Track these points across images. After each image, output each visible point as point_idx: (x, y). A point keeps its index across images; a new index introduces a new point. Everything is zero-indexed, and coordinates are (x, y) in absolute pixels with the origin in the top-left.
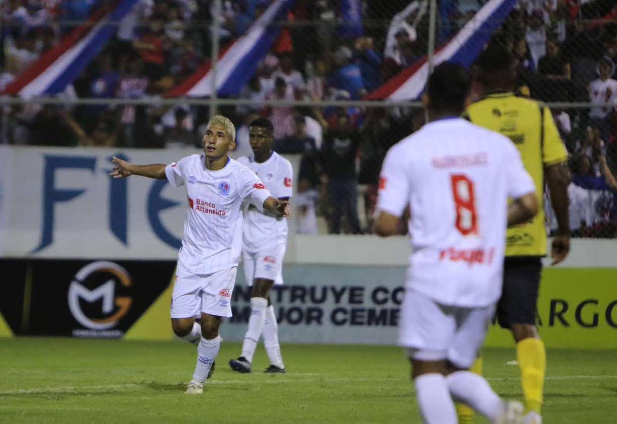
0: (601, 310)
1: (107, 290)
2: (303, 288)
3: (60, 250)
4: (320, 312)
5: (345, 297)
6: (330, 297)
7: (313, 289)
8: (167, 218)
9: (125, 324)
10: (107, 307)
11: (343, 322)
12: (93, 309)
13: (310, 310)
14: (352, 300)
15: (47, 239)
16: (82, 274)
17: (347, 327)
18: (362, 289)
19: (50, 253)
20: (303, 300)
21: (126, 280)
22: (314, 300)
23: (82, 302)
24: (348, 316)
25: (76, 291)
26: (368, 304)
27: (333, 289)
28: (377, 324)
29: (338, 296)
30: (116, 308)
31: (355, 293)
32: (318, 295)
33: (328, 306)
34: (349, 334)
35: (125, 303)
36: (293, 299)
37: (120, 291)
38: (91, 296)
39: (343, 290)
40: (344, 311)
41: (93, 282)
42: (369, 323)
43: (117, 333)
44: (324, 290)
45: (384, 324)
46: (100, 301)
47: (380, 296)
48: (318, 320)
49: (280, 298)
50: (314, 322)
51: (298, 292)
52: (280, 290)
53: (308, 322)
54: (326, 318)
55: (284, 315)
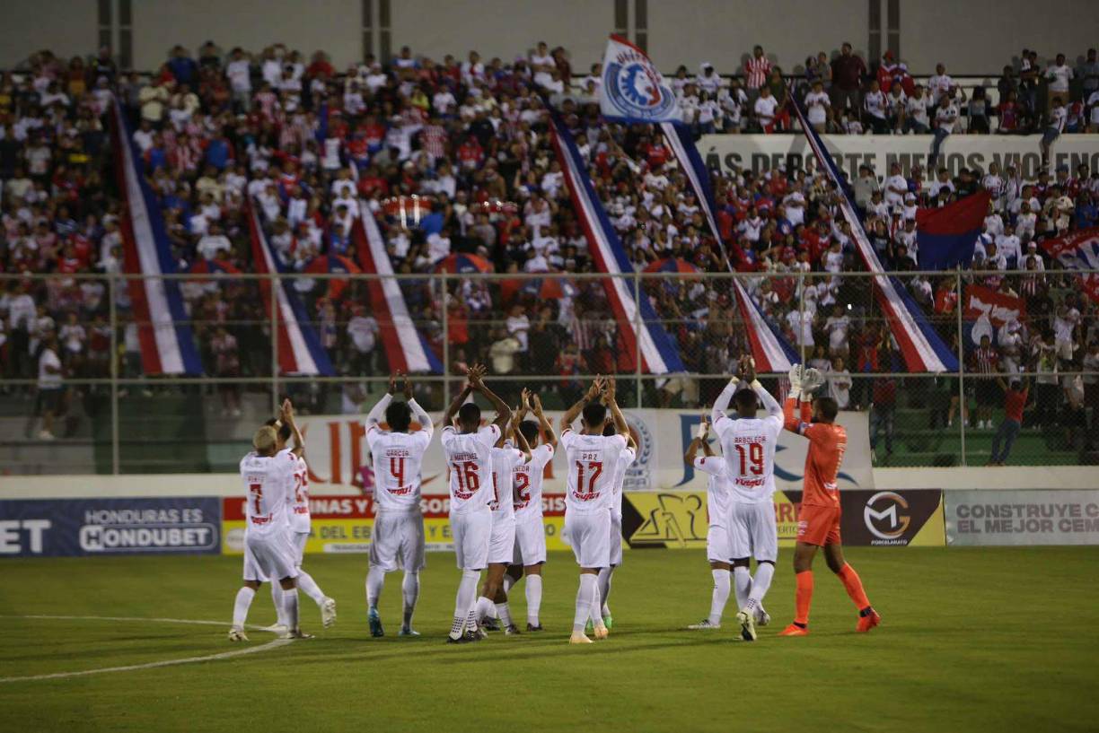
1: (892, 511)
2: (1036, 507)
4: (1051, 523)
5: (1067, 511)
6: (1056, 512)
7: (1043, 507)
9: (908, 535)
10: (894, 523)
11: (1068, 530)
12: (883, 525)
13: (1043, 522)
14: (1072, 514)
16: (871, 502)
18: (1078, 506)
20: (1037, 515)
21: (905, 505)
22: (1044, 514)
23: (872, 519)
24: (1072, 525)
25: (868, 512)
26: (1085, 516)
27: (1057, 506)
29: (1062, 512)
30: (899, 525)
31: (1074, 509)
32: (1047, 511)
33: (1056, 519)
35: (906, 520)
36: (1029, 515)
37: (900, 512)
38: (880, 516)
39: (1065, 506)
40: (1068, 522)
41: (881, 505)
42: (1087, 529)
44: (1051, 507)
46: (888, 518)
47: (1093, 510)
48: (1050, 528)
49: (1020, 514)
50: (1047, 531)
51: (1034, 509)
52: (1019, 508)
53: (1043, 531)
54: (1055, 527)
55: (1024, 527)
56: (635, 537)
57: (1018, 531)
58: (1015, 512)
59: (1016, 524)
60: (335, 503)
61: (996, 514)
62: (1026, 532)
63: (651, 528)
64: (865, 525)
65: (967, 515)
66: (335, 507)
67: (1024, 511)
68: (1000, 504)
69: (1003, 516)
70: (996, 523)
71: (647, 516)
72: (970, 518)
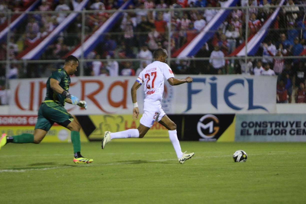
1: (211, 125)
2: (280, 123)
3: (194, 111)
4: (286, 131)
5: (294, 126)
6: (289, 125)
7: (283, 123)
8: (231, 99)
9: (217, 136)
10: (211, 130)
11: (294, 134)
12: (206, 131)
13: (282, 130)
14: (297, 126)
15: (189, 107)
17: (295, 135)
18: (300, 122)
19: (190, 112)
20: (280, 126)
22: (283, 126)
23: (202, 129)
24: (296, 132)
25: (200, 125)
26: (303, 127)
27: (290, 123)
29: (292, 125)
30: (214, 131)
31: (298, 124)
32: (285, 125)
33: (288, 128)
34: (296, 138)
35: (217, 129)
36: (276, 126)
37: (215, 125)
38: (205, 127)
39: (293, 123)
40: (294, 130)
41: (205, 122)
42: (303, 134)
43: (215, 139)
44: (287, 123)
48: (285, 134)
49: (271, 126)
50: (283, 135)
51: (278, 124)
52: (271, 123)
53: (282, 134)
54: (288, 133)
55: (273, 132)
56: (91, 136)
57: (269, 134)
58: (269, 125)
59: (269, 130)
61: (260, 126)
62: (273, 135)
63: (98, 132)
65: (246, 127)
67: (274, 125)
68: (262, 121)
69: (263, 127)
70: (260, 131)
71: (97, 126)
72: (247, 128)
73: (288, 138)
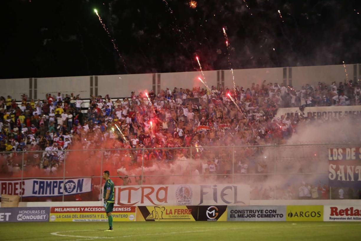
0: (310, 213)
1: (214, 211)
2: (252, 211)
3: (205, 204)
4: (255, 215)
5: (260, 212)
6: (257, 212)
7: (254, 210)
8: (225, 197)
9: (217, 218)
10: (214, 215)
11: (259, 217)
12: (211, 215)
13: (253, 215)
15: (202, 202)
16: (208, 209)
17: (260, 218)
18: (263, 210)
19: (202, 205)
20: (252, 213)
21: (217, 210)
22: (254, 213)
23: (208, 213)
24: (261, 216)
25: (207, 212)
26: (264, 213)
27: (258, 211)
28: (266, 217)
29: (258, 212)
30: (215, 215)
31: (262, 211)
32: (255, 212)
33: (257, 214)
34: (261, 219)
35: (217, 214)
36: (250, 213)
37: (216, 212)
38: (210, 213)
39: (260, 210)
41: (210, 210)
42: (265, 217)
43: (216, 220)
44: (256, 211)
45: (268, 217)
46: (212, 213)
47: (267, 212)
49: (247, 213)
50: (254, 217)
51: (251, 211)
52: (247, 211)
53: (253, 217)
54: (256, 216)
55: (248, 216)
56: (147, 218)
57: (246, 217)
58: (246, 212)
59: (246, 215)
60: (76, 208)
61: (241, 213)
62: (248, 217)
63: (151, 216)
64: (206, 215)
65: (233, 213)
66: (76, 209)
67: (248, 212)
68: (242, 210)
69: (243, 213)
70: (241, 215)
71: (151, 212)
72: (234, 213)
73: (257, 219)
